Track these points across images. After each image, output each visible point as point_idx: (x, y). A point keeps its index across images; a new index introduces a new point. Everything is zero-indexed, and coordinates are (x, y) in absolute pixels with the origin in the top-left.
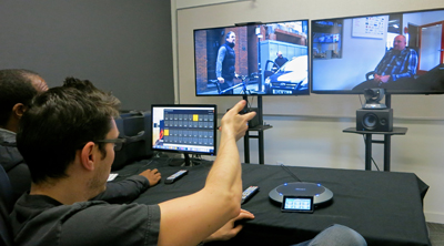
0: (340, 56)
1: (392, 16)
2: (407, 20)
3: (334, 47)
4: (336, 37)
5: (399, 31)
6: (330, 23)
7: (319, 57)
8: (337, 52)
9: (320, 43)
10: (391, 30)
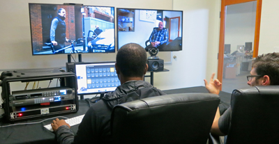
0: (133, 30)
1: (160, 11)
2: (165, 14)
3: (130, 25)
4: (131, 20)
5: (161, 19)
6: (128, 11)
7: (122, 30)
8: (131, 28)
9: (122, 22)
10: (158, 18)
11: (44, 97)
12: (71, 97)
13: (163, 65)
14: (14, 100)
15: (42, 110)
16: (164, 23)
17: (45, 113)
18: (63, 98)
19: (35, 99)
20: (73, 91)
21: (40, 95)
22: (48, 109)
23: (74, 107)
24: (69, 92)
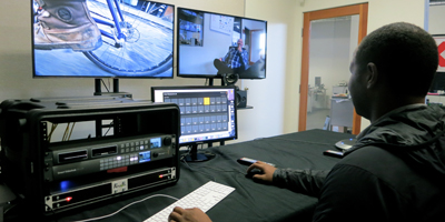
0: (201, 45)
1: (238, 19)
2: (245, 24)
3: (197, 36)
4: (199, 28)
5: (239, 31)
6: (194, 14)
7: (184, 43)
8: (199, 41)
9: (185, 30)
10: (235, 29)
11: (120, 154)
12: (168, 152)
13: (245, 98)
14: (55, 164)
15: (113, 183)
16: (244, 36)
17: (119, 190)
18: (155, 155)
19: (102, 161)
20: (174, 140)
21: (114, 149)
22: (125, 180)
23: (173, 173)
24: (165, 143)
